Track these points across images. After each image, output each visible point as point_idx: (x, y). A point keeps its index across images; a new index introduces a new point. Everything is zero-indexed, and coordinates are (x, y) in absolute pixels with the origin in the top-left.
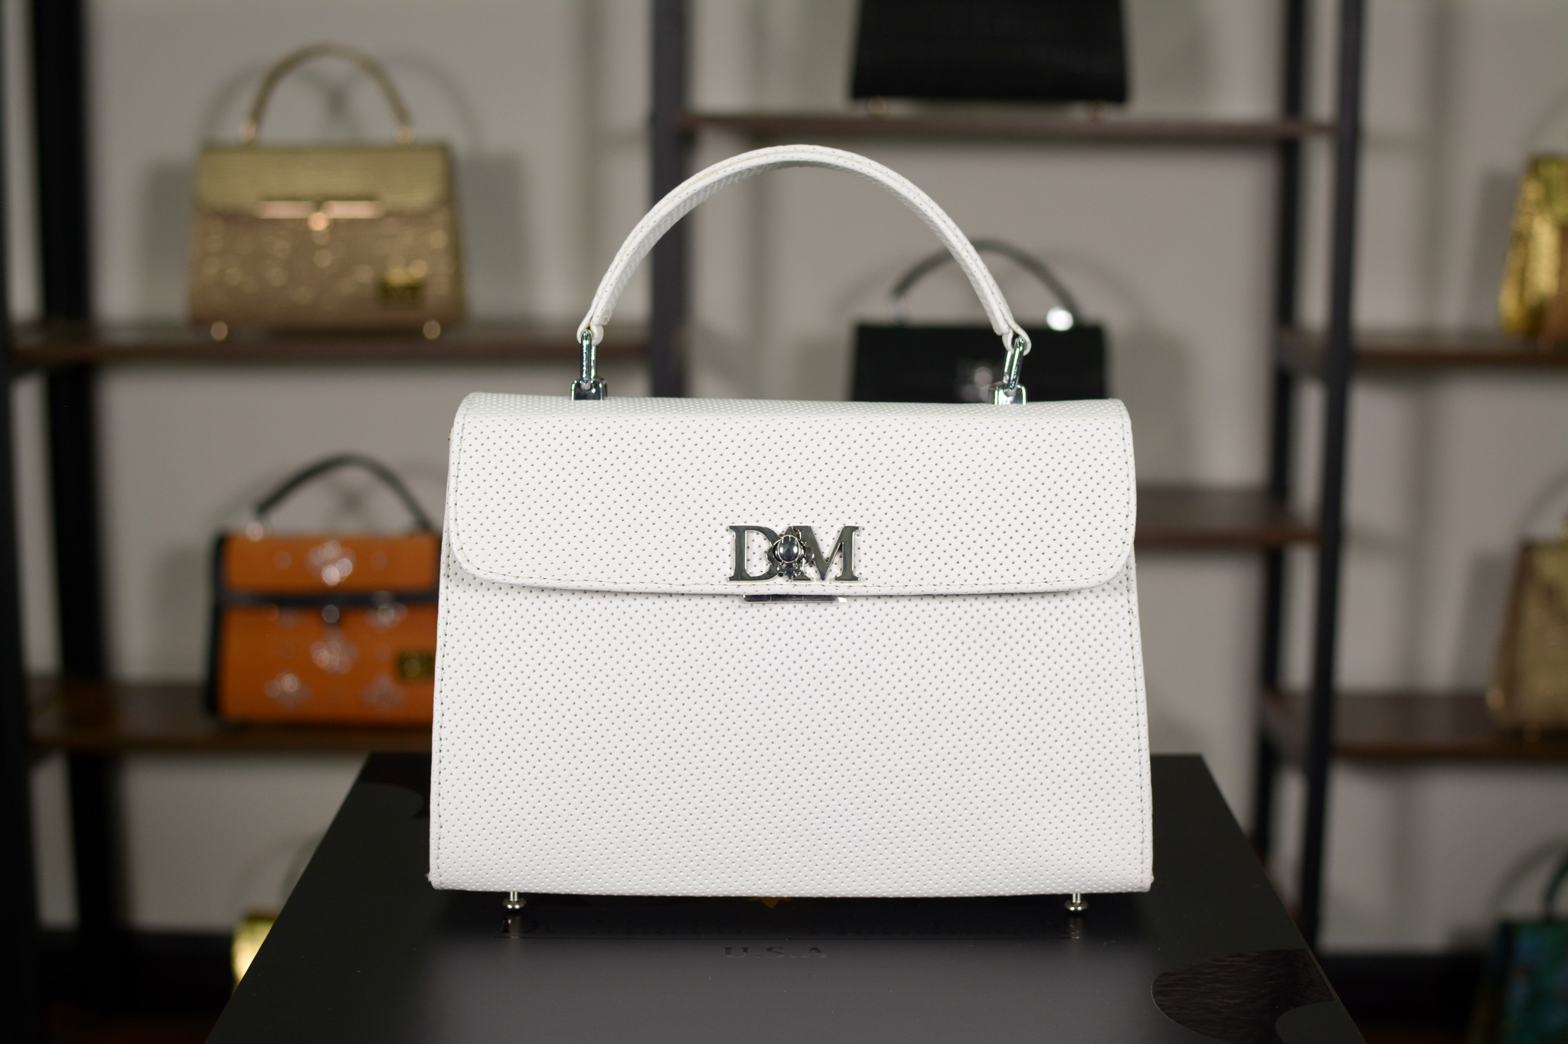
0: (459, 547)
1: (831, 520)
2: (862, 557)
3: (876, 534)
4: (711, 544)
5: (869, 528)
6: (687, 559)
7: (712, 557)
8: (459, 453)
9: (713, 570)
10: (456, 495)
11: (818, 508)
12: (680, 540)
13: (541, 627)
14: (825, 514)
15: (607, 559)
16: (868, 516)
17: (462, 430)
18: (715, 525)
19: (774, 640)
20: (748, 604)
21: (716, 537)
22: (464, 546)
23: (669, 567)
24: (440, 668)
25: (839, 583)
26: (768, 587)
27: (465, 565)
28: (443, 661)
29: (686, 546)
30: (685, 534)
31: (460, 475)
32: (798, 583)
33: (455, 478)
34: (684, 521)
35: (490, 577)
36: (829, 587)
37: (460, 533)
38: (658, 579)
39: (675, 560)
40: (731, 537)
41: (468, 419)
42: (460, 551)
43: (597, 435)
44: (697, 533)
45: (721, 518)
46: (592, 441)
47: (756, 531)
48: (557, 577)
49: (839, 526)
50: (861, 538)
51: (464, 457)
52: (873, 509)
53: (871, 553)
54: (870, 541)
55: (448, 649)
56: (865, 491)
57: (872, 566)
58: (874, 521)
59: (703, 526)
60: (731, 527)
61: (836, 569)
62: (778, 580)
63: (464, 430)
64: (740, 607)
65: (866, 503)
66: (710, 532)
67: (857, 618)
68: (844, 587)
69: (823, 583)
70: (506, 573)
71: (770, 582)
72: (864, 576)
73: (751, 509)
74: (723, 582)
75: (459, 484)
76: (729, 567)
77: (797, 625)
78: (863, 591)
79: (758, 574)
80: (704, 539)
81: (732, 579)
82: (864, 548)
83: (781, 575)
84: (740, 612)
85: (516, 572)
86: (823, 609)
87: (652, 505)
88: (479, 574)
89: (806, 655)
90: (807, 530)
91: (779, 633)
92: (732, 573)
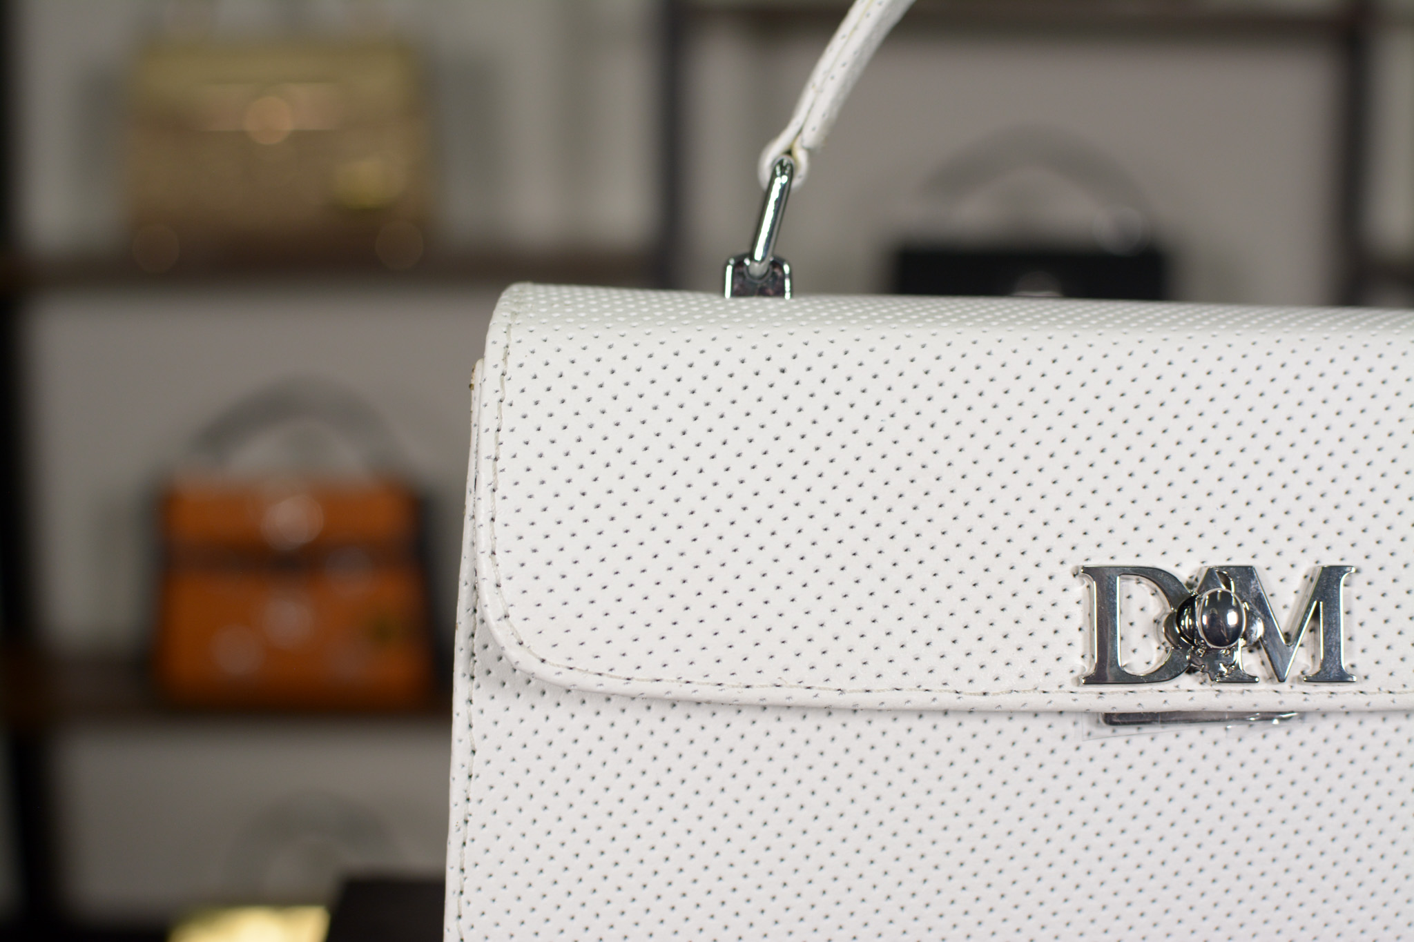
0: (501, 614)
1: (1292, 551)
2: (1358, 632)
3: (1383, 581)
4: (1041, 606)
5: (1370, 571)
6: (993, 639)
7: (1044, 633)
8: (500, 409)
9: (1046, 660)
10: (494, 500)
11: (1264, 529)
12: (977, 598)
13: (670, 782)
14: (1278, 540)
15: (823, 638)
16: (1367, 542)
17: (505, 359)
18: (1049, 563)
19: (1158, 800)
20: (1108, 730)
21: (1052, 592)
22: (511, 611)
23: (955, 655)
24: (457, 869)
25: (1309, 687)
26: (1163, 697)
27: (514, 653)
28: (462, 855)
29: (990, 610)
30: (988, 583)
31: (501, 456)
32: (1225, 687)
33: (491, 461)
34: (986, 557)
35: (567, 678)
36: (1291, 696)
37: (503, 582)
38: (933, 681)
39: (967, 640)
40: (1081, 589)
41: (516, 334)
42: (504, 622)
43: (795, 370)
44: (1013, 581)
45: (1062, 550)
46: (784, 384)
47: (1134, 577)
48: (714, 679)
49: (1307, 565)
50: (1355, 590)
51: (510, 418)
52: (1378, 529)
53: (1374, 622)
54: (1371, 596)
55: (472, 829)
56: (1360, 492)
57: (1377, 649)
58: (1380, 556)
59: (1025, 566)
60: (1087, 570)
61: (1301, 659)
62: (1185, 681)
63: (509, 359)
64: (1089, 734)
65: (1363, 517)
66: (1039, 579)
67: (1327, 752)
68: (1320, 695)
69: (1280, 687)
70: (604, 670)
71: (1168, 686)
72: (1361, 670)
73: (1123, 529)
74: (1070, 686)
75: (500, 475)
76: (1080, 652)
77: (1206, 769)
78: (1361, 701)
79: (1140, 670)
80: (1028, 592)
81: (1090, 680)
82: (1360, 610)
83: (1191, 671)
84: (1091, 747)
85: (625, 668)
86: (1260, 734)
87: (917, 522)
88: (546, 672)
89: (1223, 830)
90: (1246, 574)
91: (1170, 786)
92: (1090, 670)
